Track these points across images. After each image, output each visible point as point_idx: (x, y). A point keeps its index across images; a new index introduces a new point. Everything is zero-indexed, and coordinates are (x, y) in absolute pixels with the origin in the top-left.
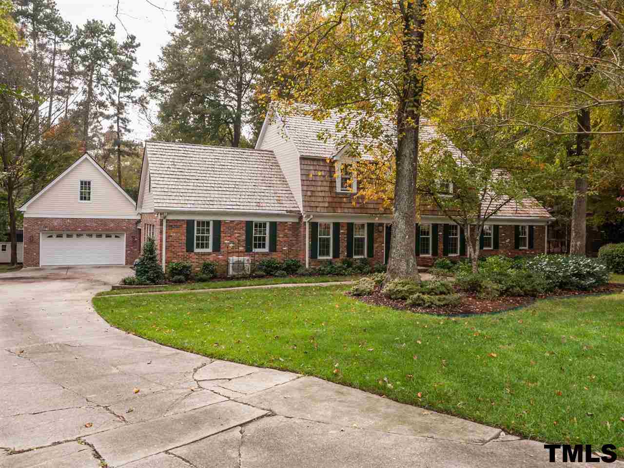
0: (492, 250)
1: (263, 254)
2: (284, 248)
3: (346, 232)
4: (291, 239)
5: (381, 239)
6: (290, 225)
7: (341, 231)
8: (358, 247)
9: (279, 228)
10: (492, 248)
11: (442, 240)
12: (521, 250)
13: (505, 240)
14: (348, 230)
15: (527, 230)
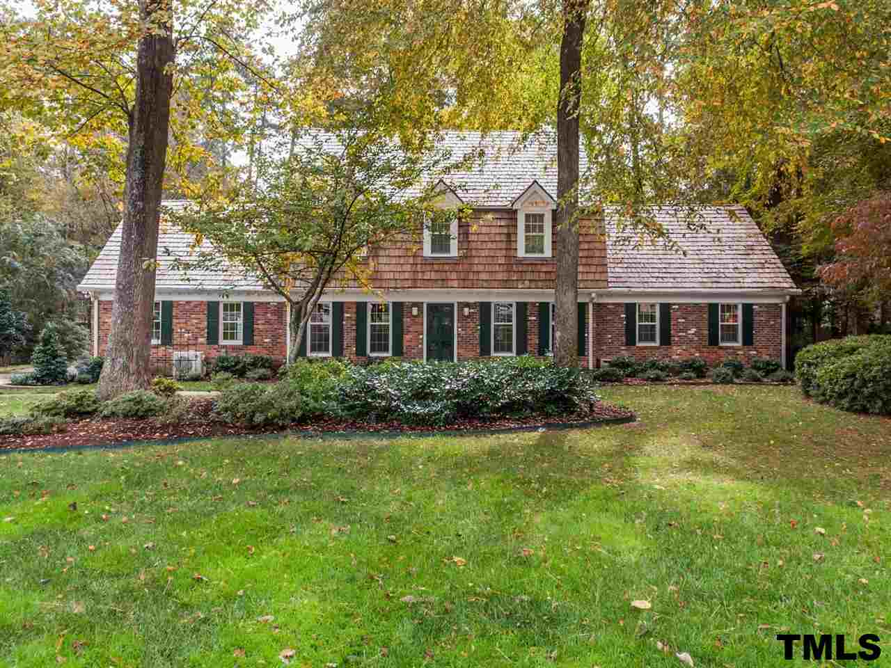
0: (657, 348)
1: (234, 348)
2: (266, 340)
3: (354, 316)
4: (276, 327)
5: (417, 328)
6: (275, 306)
7: (346, 315)
8: (380, 340)
9: (256, 311)
10: (657, 344)
11: (536, 330)
12: (721, 348)
13: (685, 330)
14: (357, 313)
15: (740, 312)
